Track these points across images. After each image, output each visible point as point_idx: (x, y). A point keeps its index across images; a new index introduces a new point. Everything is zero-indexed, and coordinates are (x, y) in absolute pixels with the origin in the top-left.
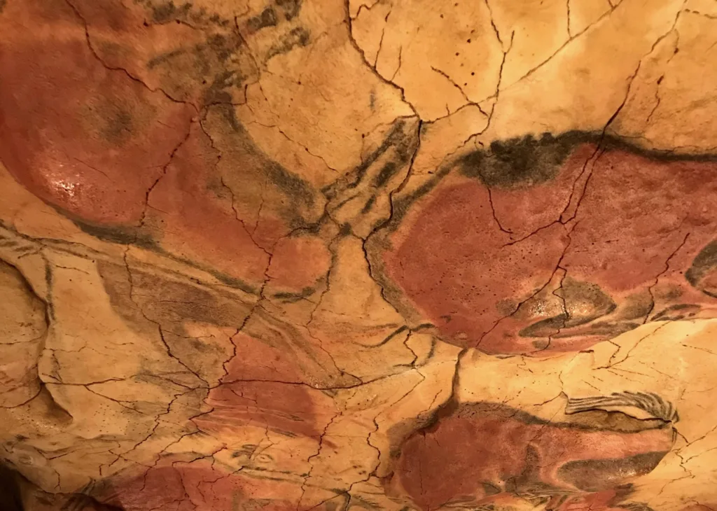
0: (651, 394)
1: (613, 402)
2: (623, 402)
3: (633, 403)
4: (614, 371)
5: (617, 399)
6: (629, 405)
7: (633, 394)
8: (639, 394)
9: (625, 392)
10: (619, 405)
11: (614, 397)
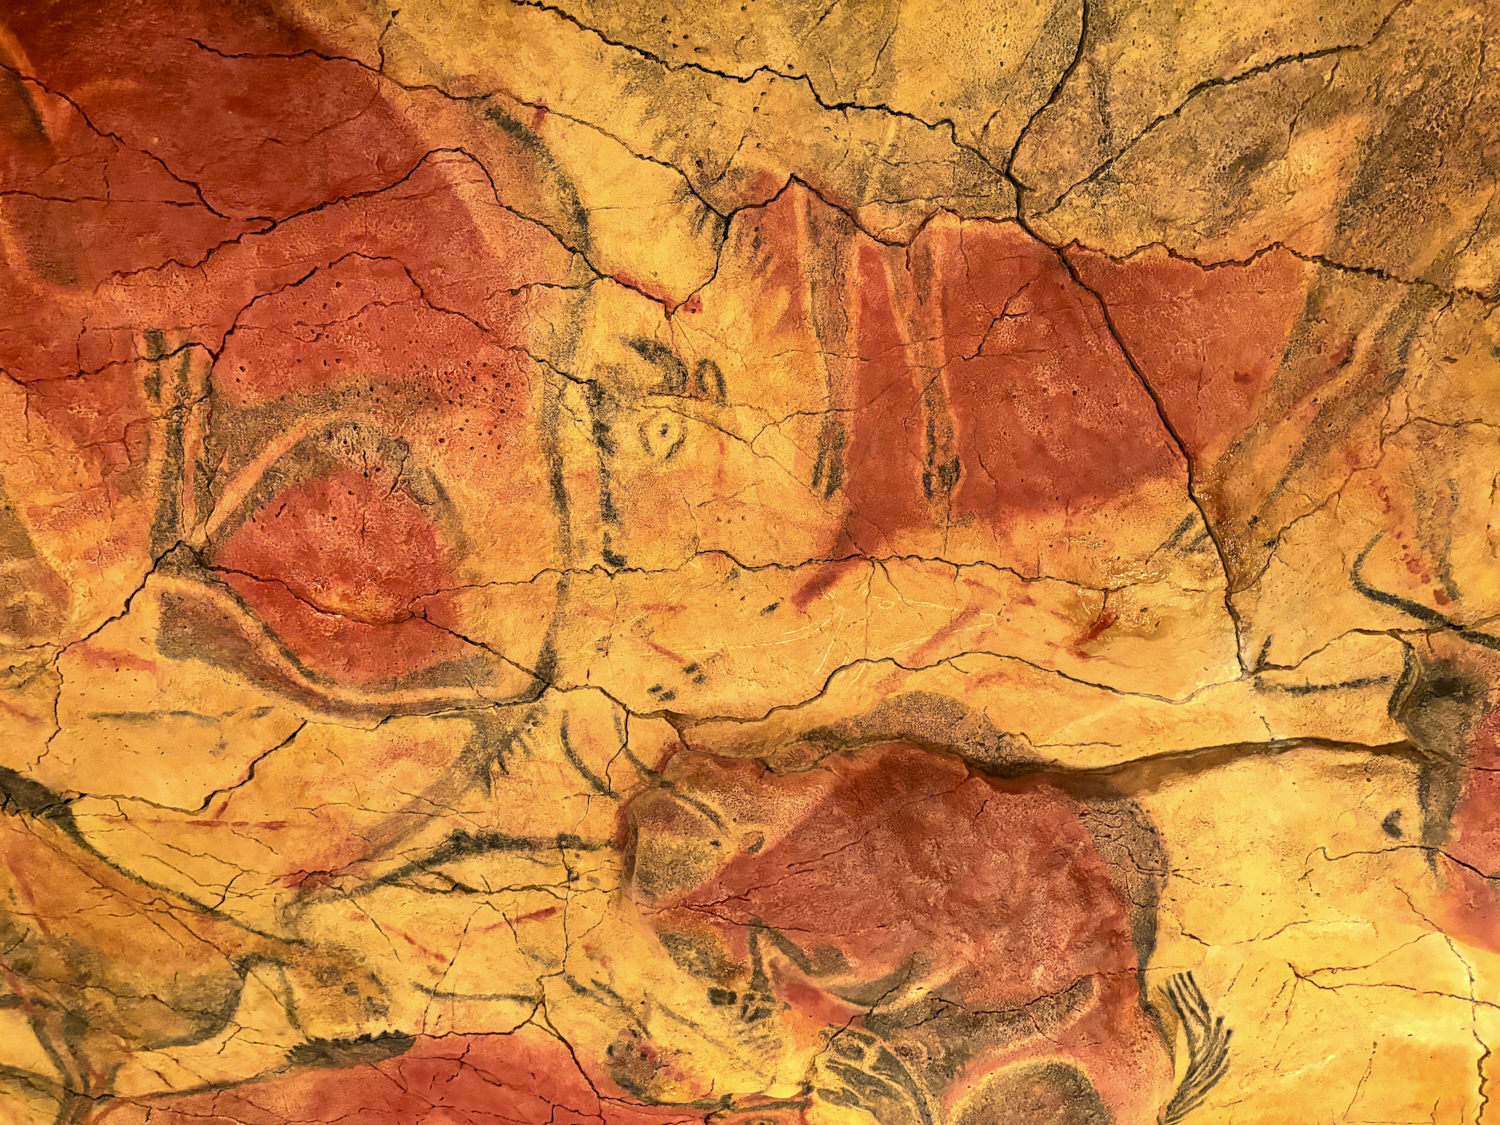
0: (1226, 1067)
1: (1198, 1029)
2: (1199, 1044)
3: (1199, 1058)
4: (1289, 988)
5: (1207, 1029)
6: (1193, 1055)
7: (1226, 1042)
8: (1225, 1052)
9: (1229, 1032)
10: (1191, 1041)
11: (1213, 1024)
